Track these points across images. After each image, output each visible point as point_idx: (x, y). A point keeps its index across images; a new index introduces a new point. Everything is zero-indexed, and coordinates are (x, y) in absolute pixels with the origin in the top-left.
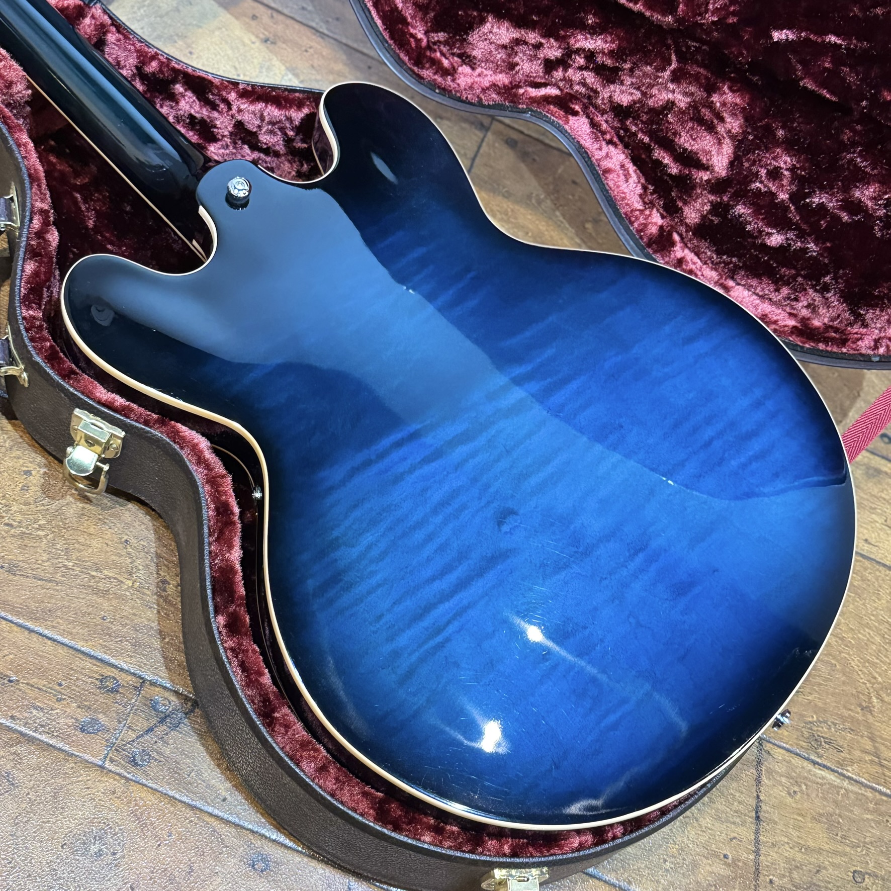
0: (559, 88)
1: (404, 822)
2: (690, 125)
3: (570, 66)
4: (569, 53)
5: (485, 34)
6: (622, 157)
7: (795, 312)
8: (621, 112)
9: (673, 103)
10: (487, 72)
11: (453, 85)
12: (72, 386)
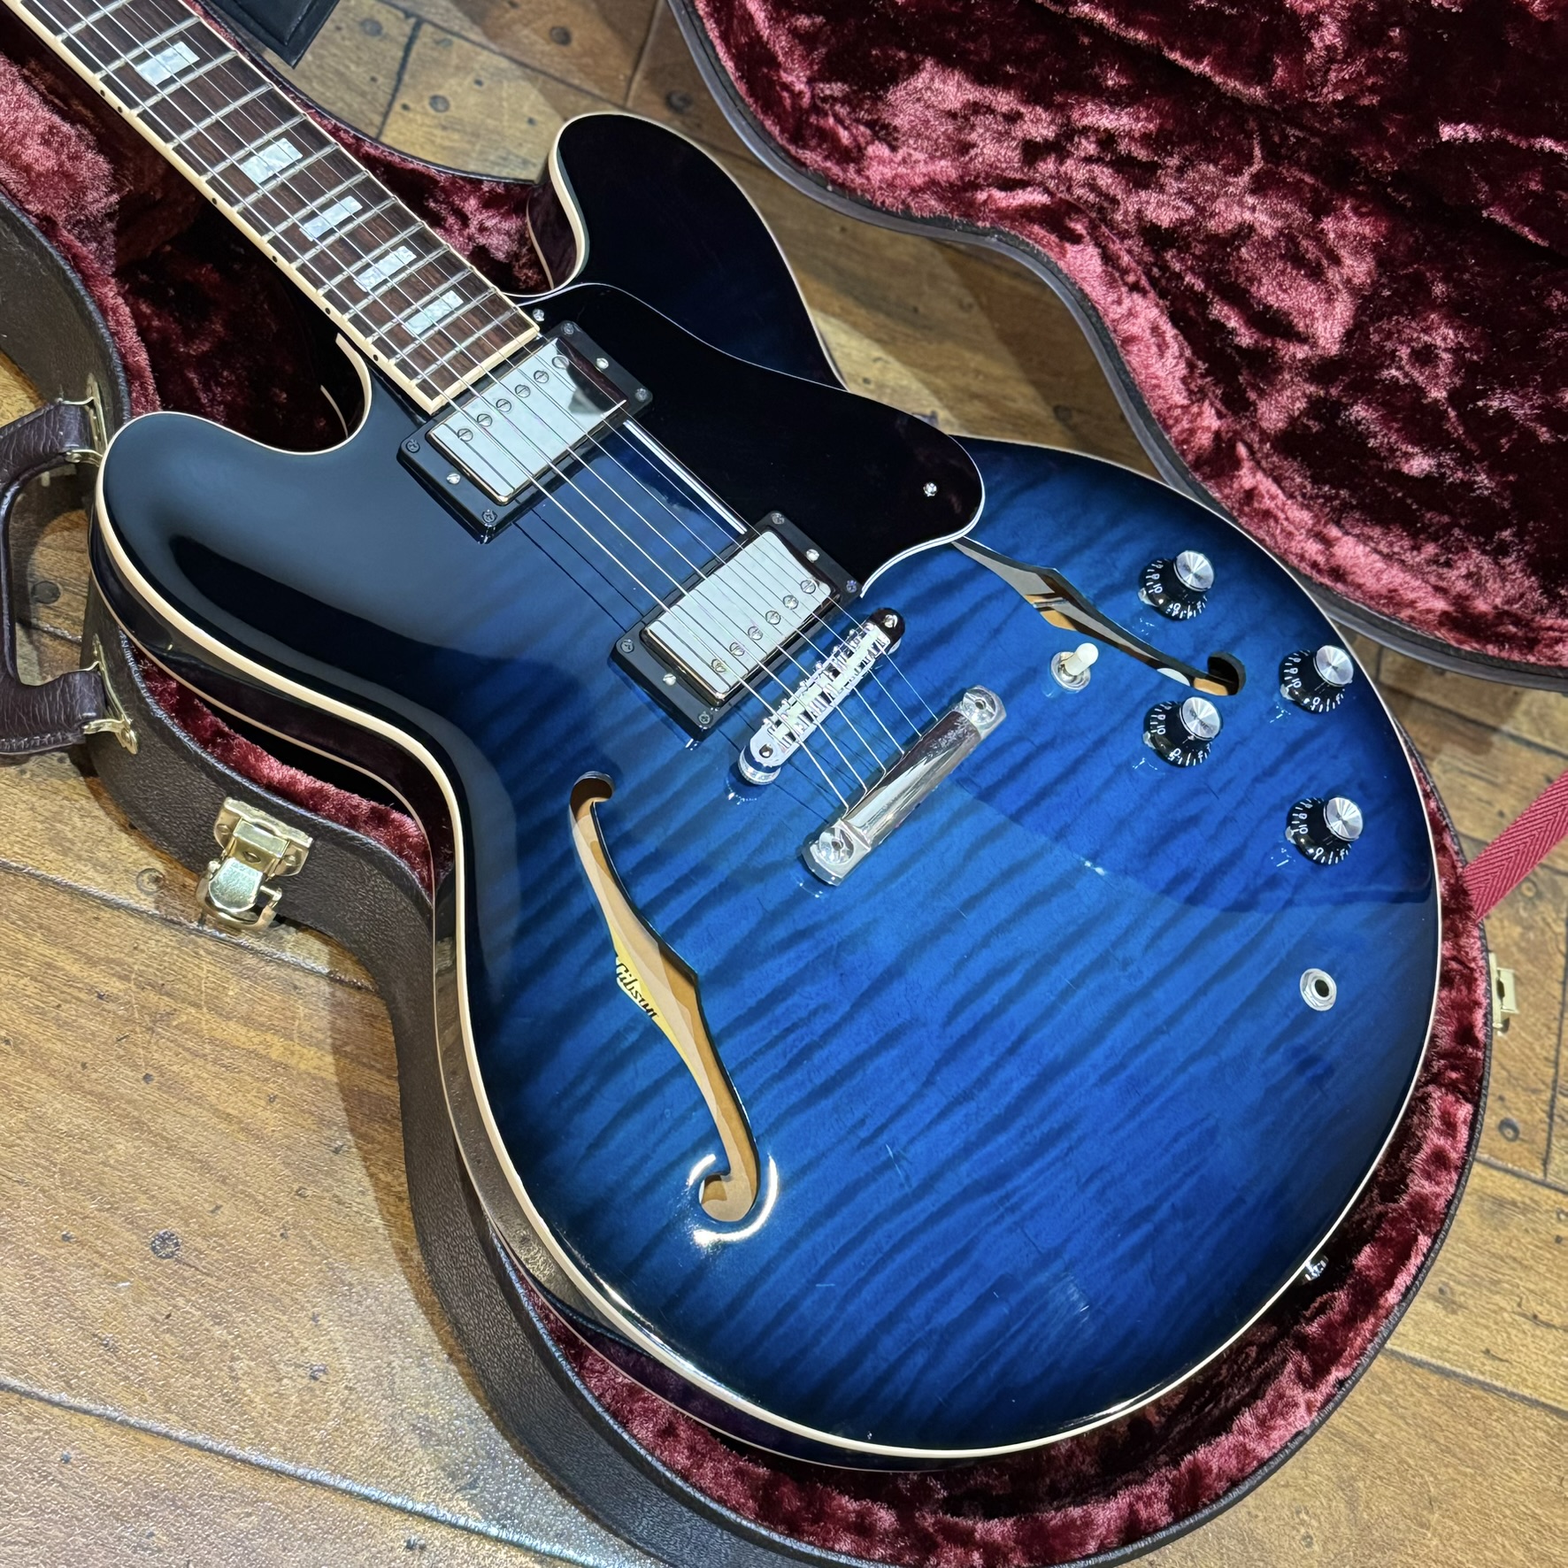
0: (1047, 191)
1: (806, 1520)
2: (1280, 265)
3: (1069, 155)
4: (1069, 133)
5: (916, 91)
6: (1155, 312)
7: (1444, 584)
8: (1155, 237)
9: (1251, 228)
10: (918, 155)
11: (859, 180)
12: (220, 759)
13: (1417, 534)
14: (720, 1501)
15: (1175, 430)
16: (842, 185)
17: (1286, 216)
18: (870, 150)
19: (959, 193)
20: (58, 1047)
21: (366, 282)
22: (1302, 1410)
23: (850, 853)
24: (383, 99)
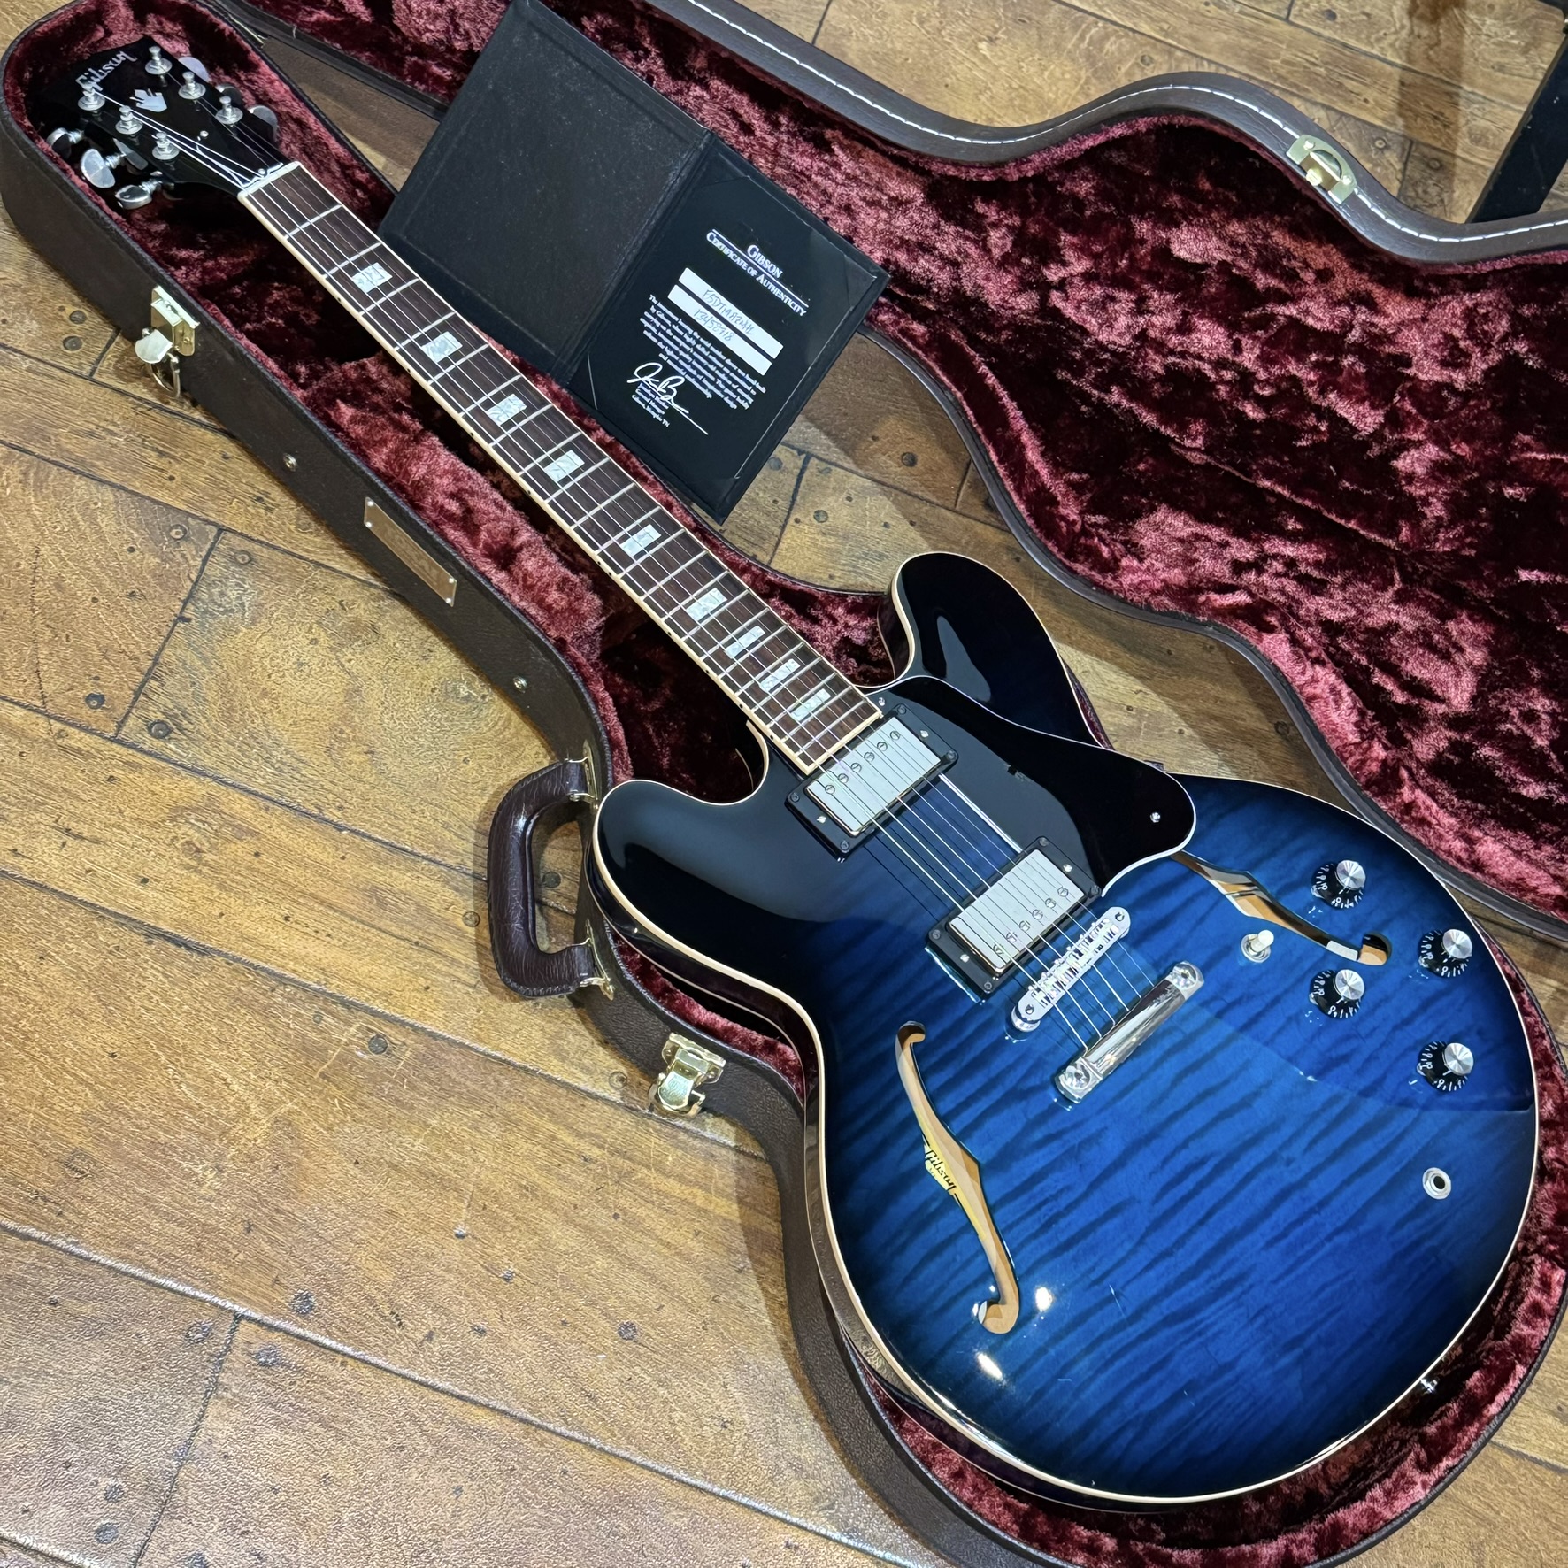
0: (1250, 594)
2: (1420, 650)
3: (1265, 571)
4: (1264, 557)
5: (1155, 523)
6: (1332, 677)
8: (1331, 628)
9: (1397, 625)
10: (1158, 565)
11: (1115, 584)
12: (669, 1007)
13: (1539, 839)
14: (994, 1524)
15: (1350, 761)
16: (1103, 587)
17: (1422, 619)
18: (1124, 562)
19: (1187, 594)
20: (559, 1193)
21: (766, 686)
22: (1419, 1487)
23: (1087, 1080)
24: (782, 515)
